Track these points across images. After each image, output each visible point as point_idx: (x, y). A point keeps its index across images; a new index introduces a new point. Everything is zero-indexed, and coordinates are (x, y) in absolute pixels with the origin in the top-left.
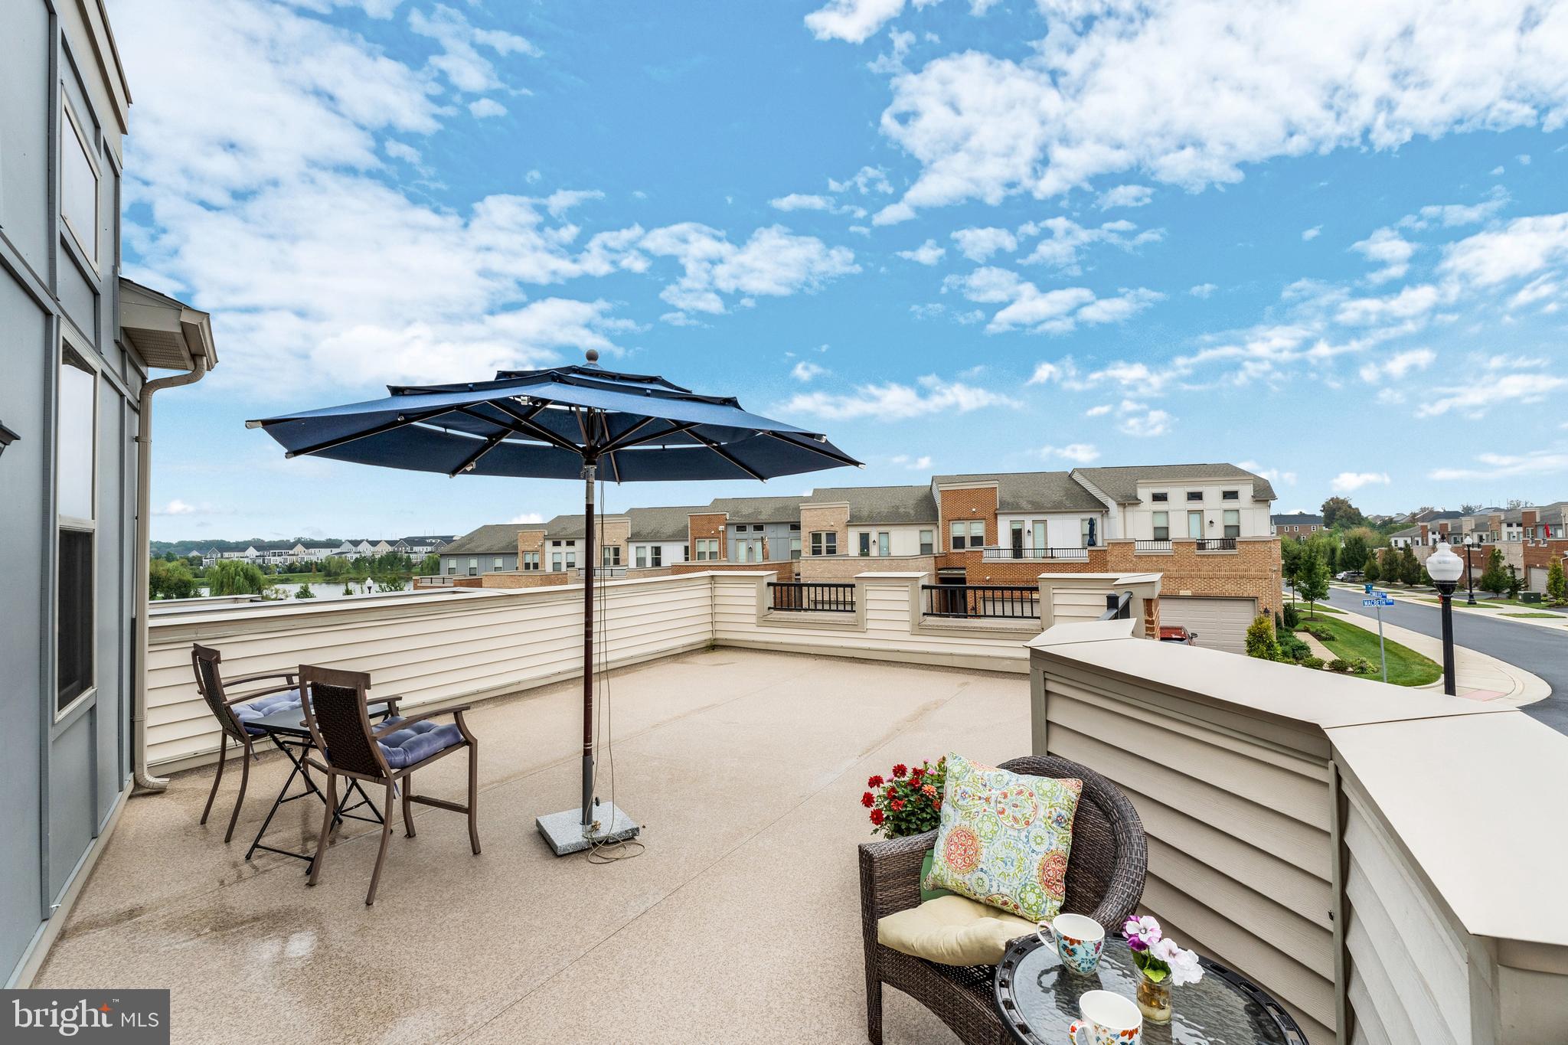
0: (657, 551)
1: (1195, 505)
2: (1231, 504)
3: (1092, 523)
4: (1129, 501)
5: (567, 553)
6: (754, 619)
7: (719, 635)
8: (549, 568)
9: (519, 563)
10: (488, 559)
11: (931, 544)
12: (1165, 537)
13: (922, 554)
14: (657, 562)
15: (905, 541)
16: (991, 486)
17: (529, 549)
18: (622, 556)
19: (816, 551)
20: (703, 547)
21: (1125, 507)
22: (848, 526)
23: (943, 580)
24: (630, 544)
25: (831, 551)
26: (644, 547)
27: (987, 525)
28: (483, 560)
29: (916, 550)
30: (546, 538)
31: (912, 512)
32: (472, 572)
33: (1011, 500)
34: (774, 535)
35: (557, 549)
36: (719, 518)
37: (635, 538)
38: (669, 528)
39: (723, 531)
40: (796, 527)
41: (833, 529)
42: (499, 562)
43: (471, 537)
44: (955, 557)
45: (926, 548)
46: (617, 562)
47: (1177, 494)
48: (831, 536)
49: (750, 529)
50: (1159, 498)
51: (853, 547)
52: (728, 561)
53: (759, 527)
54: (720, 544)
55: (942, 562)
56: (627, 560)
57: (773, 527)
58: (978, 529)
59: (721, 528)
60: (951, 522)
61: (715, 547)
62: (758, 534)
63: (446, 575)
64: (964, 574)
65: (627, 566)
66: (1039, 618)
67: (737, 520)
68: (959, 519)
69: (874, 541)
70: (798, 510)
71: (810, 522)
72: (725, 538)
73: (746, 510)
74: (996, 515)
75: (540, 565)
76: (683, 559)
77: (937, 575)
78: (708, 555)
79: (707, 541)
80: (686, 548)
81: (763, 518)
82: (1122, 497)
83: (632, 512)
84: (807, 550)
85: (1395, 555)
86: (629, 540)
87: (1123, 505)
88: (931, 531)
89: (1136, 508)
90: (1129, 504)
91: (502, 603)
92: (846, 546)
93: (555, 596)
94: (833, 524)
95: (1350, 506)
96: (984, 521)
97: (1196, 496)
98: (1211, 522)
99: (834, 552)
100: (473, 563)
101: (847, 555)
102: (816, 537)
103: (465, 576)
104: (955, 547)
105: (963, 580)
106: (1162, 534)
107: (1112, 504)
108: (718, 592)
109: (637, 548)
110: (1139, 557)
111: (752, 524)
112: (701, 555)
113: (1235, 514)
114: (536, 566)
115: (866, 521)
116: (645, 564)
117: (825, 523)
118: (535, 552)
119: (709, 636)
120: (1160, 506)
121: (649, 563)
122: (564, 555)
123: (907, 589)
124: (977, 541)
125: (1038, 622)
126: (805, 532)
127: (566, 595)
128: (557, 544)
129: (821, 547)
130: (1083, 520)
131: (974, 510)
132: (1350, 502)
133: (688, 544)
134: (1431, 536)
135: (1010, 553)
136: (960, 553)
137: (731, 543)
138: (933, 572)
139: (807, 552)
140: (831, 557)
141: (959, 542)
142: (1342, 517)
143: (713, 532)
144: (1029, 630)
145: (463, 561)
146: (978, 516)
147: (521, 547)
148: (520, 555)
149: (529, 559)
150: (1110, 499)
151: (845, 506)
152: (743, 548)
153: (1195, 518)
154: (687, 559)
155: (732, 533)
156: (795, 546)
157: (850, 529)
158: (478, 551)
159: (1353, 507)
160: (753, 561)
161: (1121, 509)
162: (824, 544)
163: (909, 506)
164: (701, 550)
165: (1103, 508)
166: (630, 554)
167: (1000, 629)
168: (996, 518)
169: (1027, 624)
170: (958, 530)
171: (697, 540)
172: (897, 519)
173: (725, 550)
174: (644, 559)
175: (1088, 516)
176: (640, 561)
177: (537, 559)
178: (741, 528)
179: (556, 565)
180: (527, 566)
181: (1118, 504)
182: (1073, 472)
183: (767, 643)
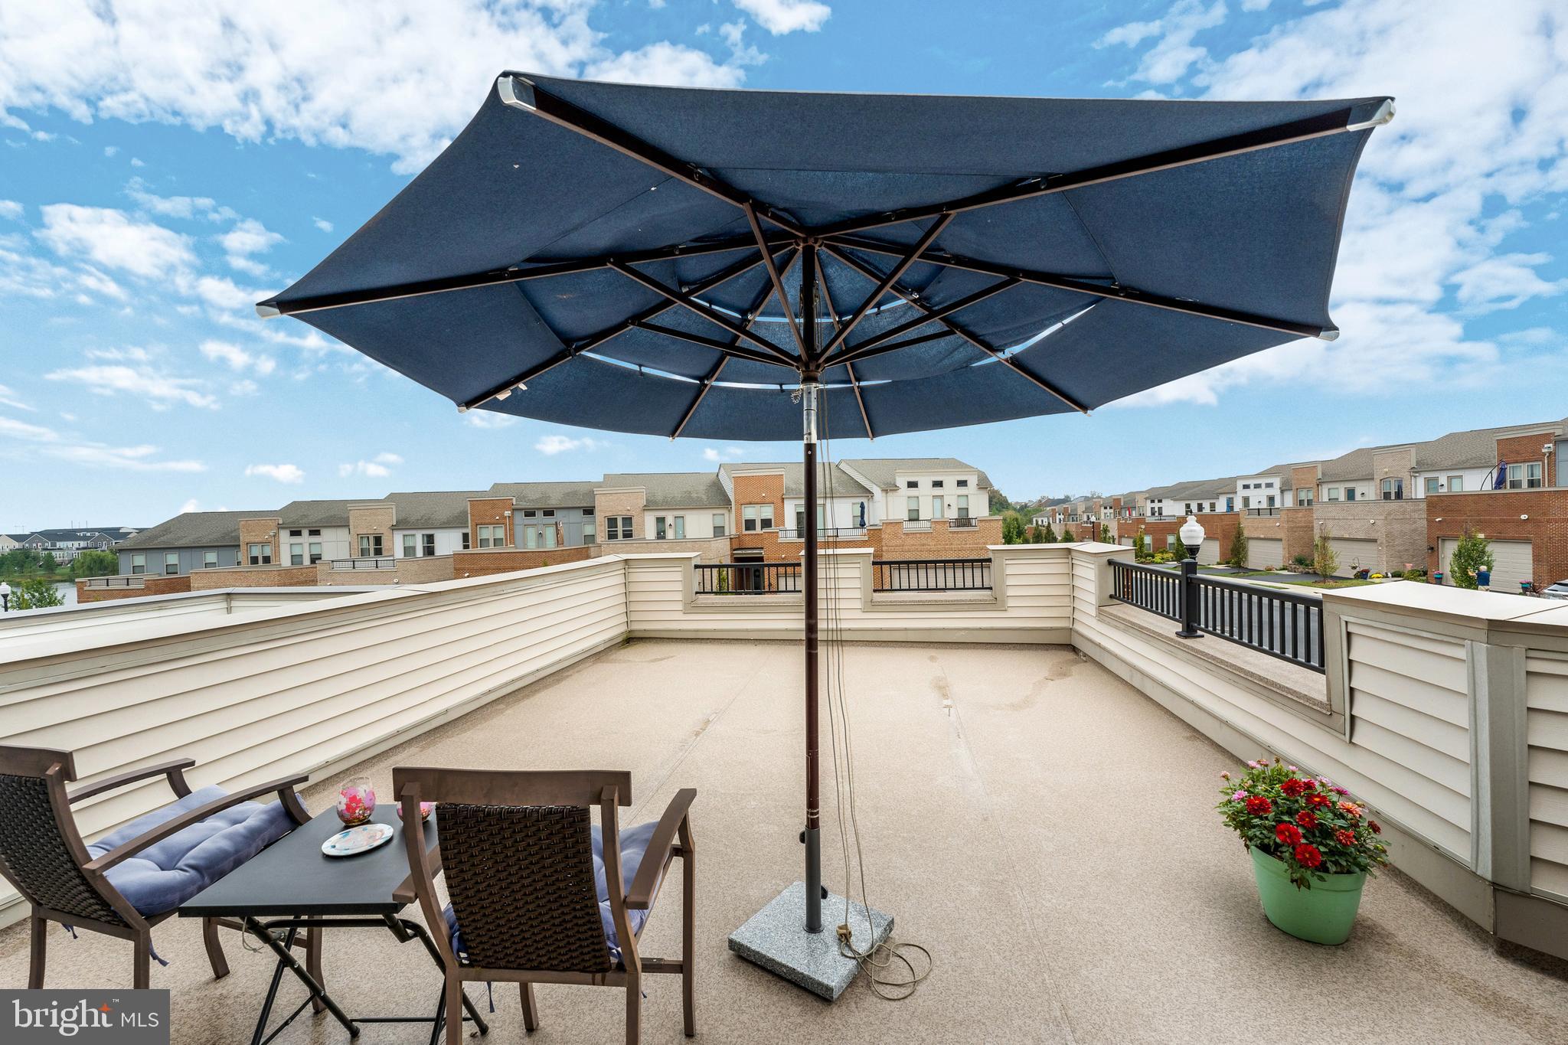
0: (430, 539)
1: (938, 491)
2: (962, 490)
3: (862, 506)
4: (890, 488)
5: (310, 544)
6: (680, 606)
7: (635, 627)
8: (286, 561)
9: (242, 556)
10: (196, 554)
11: (723, 527)
12: (916, 517)
13: (715, 537)
14: (429, 551)
15: (699, 524)
16: (778, 473)
17: (256, 540)
18: (385, 544)
19: (612, 536)
20: (487, 533)
21: (887, 493)
22: (644, 510)
23: (738, 560)
24: (395, 532)
25: (628, 535)
26: (414, 535)
27: (775, 508)
28: (186, 554)
29: (709, 533)
30: (280, 527)
31: (704, 497)
32: (171, 569)
33: (794, 486)
34: (566, 520)
35: (296, 539)
36: (505, 503)
37: (400, 525)
38: (443, 514)
39: (509, 517)
40: (589, 511)
41: (629, 513)
42: (211, 557)
43: (165, 528)
44: (747, 538)
45: (719, 531)
46: (378, 552)
47: (925, 482)
48: (628, 521)
49: (539, 514)
50: (912, 485)
51: (650, 531)
52: (516, 548)
53: (549, 513)
54: (506, 529)
55: (737, 543)
56: (392, 549)
57: (564, 512)
58: (767, 512)
59: (507, 513)
60: (743, 506)
61: (500, 533)
62: (550, 520)
63: (131, 575)
64: (761, 553)
65: (393, 556)
66: (991, 588)
67: (524, 505)
68: (751, 504)
69: (670, 525)
70: (591, 494)
71: (605, 507)
72: (512, 524)
73: (533, 495)
74: (783, 499)
75: (272, 559)
76: (462, 547)
77: (732, 554)
78: (492, 542)
79: (491, 527)
80: (465, 537)
81: (553, 502)
82: (884, 484)
83: (392, 497)
84: (603, 534)
85: (1040, 531)
86: (394, 528)
87: (886, 491)
88: (723, 515)
89: (895, 494)
90: (890, 490)
91: (423, 604)
92: (643, 530)
93: (481, 591)
94: (629, 508)
95: (1001, 495)
96: (772, 505)
97: (938, 484)
98: (949, 505)
99: (630, 536)
100: (172, 559)
101: (644, 539)
102: (612, 522)
103: (160, 575)
104: (746, 530)
105: (761, 559)
106: (914, 516)
107: (876, 491)
108: (633, 577)
109: (404, 536)
110: (907, 534)
111: (541, 509)
112: (484, 542)
113: (966, 498)
114: (267, 560)
115: (662, 505)
116: (414, 554)
117: (620, 508)
118: (264, 544)
119: (623, 628)
120: (913, 491)
121: (420, 553)
122: (306, 546)
123: (858, 565)
124: (766, 523)
125: (988, 592)
126: (600, 516)
127: (493, 589)
128: (296, 533)
129: (617, 531)
130: (853, 504)
131: (764, 495)
132: (1001, 492)
133: (468, 531)
134: (1058, 517)
135: (795, 534)
136: (752, 535)
137: (518, 530)
138: (729, 553)
139: (601, 536)
140: (628, 541)
141: (750, 524)
142: (996, 503)
143: (497, 518)
144: (984, 600)
145: (155, 557)
146: (767, 501)
147: (244, 538)
148: (243, 547)
149: (256, 551)
150: (875, 486)
151: (641, 490)
152: (531, 533)
153: (938, 502)
154: (466, 547)
155: (520, 517)
156: (589, 530)
157: (647, 513)
158: (177, 544)
159: (1003, 495)
160: (543, 547)
161: (884, 494)
162: (620, 529)
163: (701, 491)
164: (484, 537)
165: (868, 493)
166: (396, 544)
167: (955, 601)
168: (783, 502)
169: (980, 595)
170: (750, 513)
171: (478, 526)
172: (691, 504)
173: (512, 536)
174: (414, 548)
175: (859, 500)
176: (409, 551)
177: (268, 552)
178: (530, 513)
179: (296, 559)
180: (254, 560)
181: (882, 490)
182: (840, 463)
183: (697, 631)
